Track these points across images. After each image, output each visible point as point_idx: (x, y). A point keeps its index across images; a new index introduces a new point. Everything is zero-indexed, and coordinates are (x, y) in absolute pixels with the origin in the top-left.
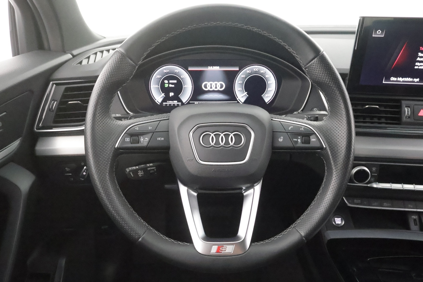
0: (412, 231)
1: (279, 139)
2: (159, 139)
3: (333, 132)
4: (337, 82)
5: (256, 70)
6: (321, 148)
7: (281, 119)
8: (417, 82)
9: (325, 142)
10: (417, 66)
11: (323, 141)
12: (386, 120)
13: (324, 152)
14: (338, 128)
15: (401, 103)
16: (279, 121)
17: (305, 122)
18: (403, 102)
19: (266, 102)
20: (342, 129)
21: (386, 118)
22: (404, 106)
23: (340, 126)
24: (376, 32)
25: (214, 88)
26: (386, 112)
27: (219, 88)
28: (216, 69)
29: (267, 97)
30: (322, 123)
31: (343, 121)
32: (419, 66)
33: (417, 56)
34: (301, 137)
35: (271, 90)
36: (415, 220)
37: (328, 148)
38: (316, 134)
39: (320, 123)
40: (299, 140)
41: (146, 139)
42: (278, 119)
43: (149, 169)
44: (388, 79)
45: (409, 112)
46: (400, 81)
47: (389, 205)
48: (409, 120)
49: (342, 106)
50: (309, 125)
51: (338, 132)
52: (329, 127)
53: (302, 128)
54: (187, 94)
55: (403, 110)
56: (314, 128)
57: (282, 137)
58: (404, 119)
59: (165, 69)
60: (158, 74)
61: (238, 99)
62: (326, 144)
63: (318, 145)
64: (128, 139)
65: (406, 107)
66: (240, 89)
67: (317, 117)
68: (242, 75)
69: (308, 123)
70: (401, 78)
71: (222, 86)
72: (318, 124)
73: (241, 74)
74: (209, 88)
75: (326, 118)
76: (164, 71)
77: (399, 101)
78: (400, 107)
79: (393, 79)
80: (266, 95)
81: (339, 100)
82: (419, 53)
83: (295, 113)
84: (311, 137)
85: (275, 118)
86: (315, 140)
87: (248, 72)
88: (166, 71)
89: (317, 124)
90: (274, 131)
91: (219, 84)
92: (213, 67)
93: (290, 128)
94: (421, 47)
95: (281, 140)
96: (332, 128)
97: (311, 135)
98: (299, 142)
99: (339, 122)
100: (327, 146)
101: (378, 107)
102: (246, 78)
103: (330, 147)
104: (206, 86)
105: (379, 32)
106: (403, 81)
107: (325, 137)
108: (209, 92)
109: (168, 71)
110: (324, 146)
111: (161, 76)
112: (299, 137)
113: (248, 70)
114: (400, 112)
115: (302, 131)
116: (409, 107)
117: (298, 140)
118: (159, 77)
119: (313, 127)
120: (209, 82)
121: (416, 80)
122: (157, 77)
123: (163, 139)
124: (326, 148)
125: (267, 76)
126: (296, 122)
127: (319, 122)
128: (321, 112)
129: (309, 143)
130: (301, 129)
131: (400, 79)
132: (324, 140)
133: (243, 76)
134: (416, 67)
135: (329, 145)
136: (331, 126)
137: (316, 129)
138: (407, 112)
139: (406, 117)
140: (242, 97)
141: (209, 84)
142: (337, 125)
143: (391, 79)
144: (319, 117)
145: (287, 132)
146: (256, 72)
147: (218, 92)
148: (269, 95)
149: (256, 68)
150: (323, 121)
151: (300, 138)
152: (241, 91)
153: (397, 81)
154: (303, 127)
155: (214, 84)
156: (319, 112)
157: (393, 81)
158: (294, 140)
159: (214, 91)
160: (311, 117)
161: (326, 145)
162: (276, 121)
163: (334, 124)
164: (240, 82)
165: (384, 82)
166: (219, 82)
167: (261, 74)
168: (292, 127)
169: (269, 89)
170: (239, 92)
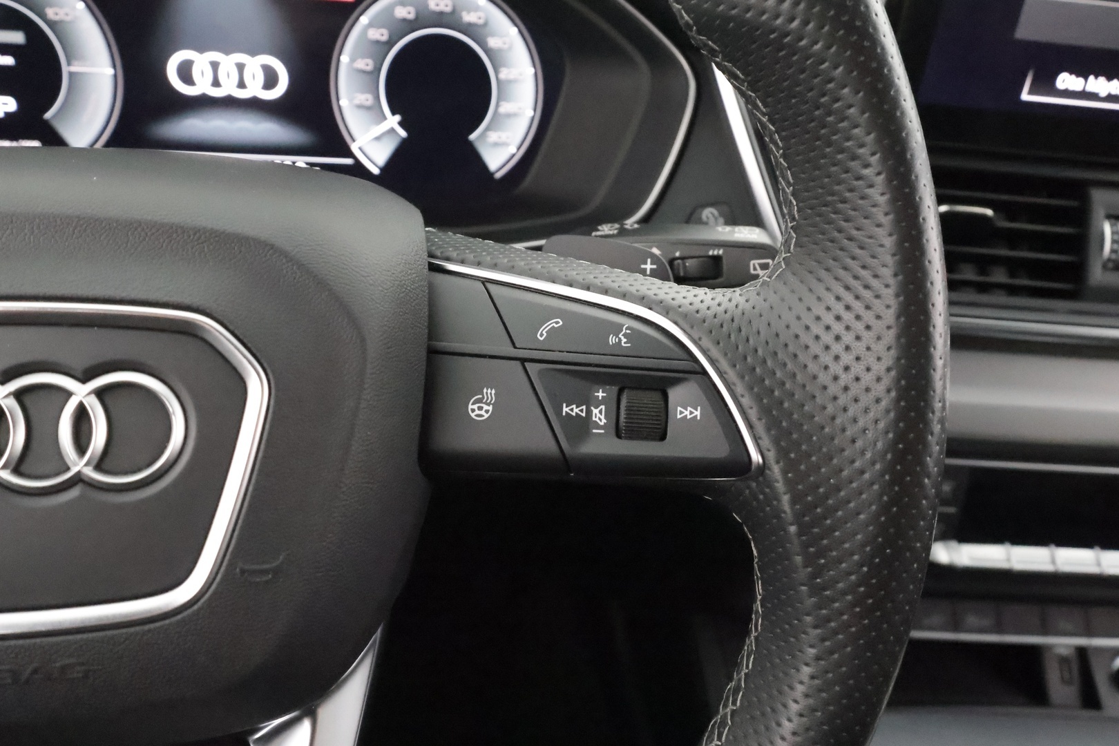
1: (470, 407)
3: (813, 367)
4: (858, 23)
5: (438, 8)
6: (739, 466)
7: (494, 267)
9: (760, 427)
11: (750, 427)
12: (1012, 275)
13: (749, 487)
14: (848, 338)
15: (1085, 198)
16: (485, 281)
17: (644, 290)
18: (1097, 196)
19: (493, 168)
20: (868, 349)
21: (1014, 267)
22: (1098, 211)
23: (859, 327)
25: (228, 88)
26: (1013, 239)
27: (255, 89)
29: (496, 145)
30: (742, 300)
31: (878, 297)
34: (615, 389)
35: (516, 115)
37: (776, 471)
38: (705, 373)
39: (734, 303)
40: (595, 411)
42: (479, 264)
44: (1045, 83)
46: (1093, 96)
47: (986, 622)
48: (1113, 279)
49: (879, 196)
50: (666, 311)
51: (847, 368)
52: (788, 327)
53: (617, 329)
54: (91, 109)
55: (1094, 235)
56: (696, 337)
57: (490, 393)
58: (1097, 275)
61: (354, 148)
62: (766, 442)
63: (716, 449)
65: (1109, 217)
66: (366, 99)
67: (717, 259)
68: (371, 25)
69: (662, 296)
70: (1102, 79)
71: (270, 80)
72: (722, 309)
73: (364, 20)
74: (202, 86)
75: (764, 267)
77: (1079, 191)
78: (1080, 218)
79: (1066, 81)
80: (493, 136)
81: (861, 151)
83: (606, 229)
84: (675, 394)
85: (463, 262)
86: (698, 413)
87: (400, 12)
89: (715, 309)
90: (443, 345)
91: (255, 65)
93: (542, 334)
95: (480, 410)
96: (806, 338)
97: (675, 382)
98: (599, 427)
99: (848, 298)
100: (771, 455)
101: (989, 212)
102: (390, 44)
103: (789, 466)
104: (185, 73)
106: (1110, 98)
107: (758, 399)
108: (204, 103)
110: (756, 457)
112: (600, 394)
113: (402, 2)
114: (1079, 243)
115: (617, 352)
117: (589, 412)
119: (687, 327)
120: (201, 49)
124: (763, 469)
125: (493, 42)
126: (588, 289)
127: (729, 292)
128: (737, 229)
129: (663, 437)
130: (612, 340)
131: (1099, 84)
132: (754, 418)
133: (374, 33)
135: (782, 454)
136: (797, 328)
137: (706, 342)
138: (1113, 242)
139: (1105, 267)
140: (378, 138)
141: (201, 62)
142: (838, 318)
143: (1059, 84)
144: (724, 261)
145: (523, 361)
146: (440, 18)
147: (254, 105)
148: (503, 135)
150: (750, 288)
151: (604, 401)
152: (368, 108)
153: (1084, 95)
154: (628, 322)
155: (228, 62)
156: (728, 229)
157: (1067, 94)
158: (565, 409)
159: (229, 103)
160: (683, 258)
161: (766, 453)
162: (467, 282)
163: (819, 310)
164: (361, 63)
165: (1025, 96)
166: (253, 53)
167: (467, 29)
168: (556, 323)
169: (505, 108)
170: (362, 113)
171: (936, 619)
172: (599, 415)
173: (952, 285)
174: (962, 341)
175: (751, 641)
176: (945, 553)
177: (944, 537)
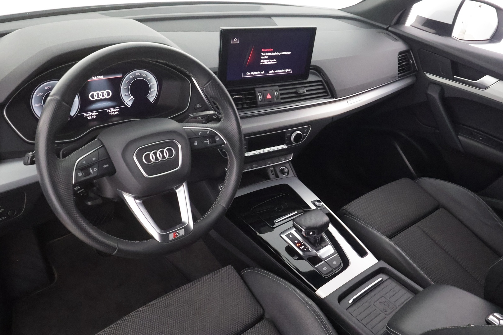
0: (272, 180)
1: (195, 144)
2: (105, 166)
5: (139, 74)
6: (224, 144)
8: (263, 74)
10: (262, 62)
15: (255, 90)
16: (190, 129)
18: (256, 90)
19: (151, 101)
21: (247, 104)
22: (257, 92)
24: (233, 40)
25: (101, 97)
26: (246, 99)
27: (106, 96)
28: (100, 78)
29: (151, 97)
30: (219, 125)
32: (263, 63)
33: (261, 56)
34: (209, 138)
35: (154, 91)
36: (272, 171)
37: (228, 144)
38: (218, 134)
41: (95, 169)
42: (188, 127)
43: (78, 192)
44: (245, 74)
45: (261, 97)
46: (252, 75)
47: (256, 165)
48: (262, 103)
53: (207, 131)
54: (75, 107)
55: (257, 96)
56: (216, 130)
57: (196, 142)
58: (259, 103)
59: (46, 85)
60: (39, 92)
61: (125, 103)
62: (226, 140)
63: (221, 142)
64: (80, 174)
65: (259, 93)
66: (126, 94)
68: (126, 80)
71: (108, 94)
74: (96, 98)
76: (45, 87)
77: (253, 89)
78: (254, 94)
79: (248, 73)
80: (151, 96)
82: (262, 54)
84: (215, 137)
86: (218, 139)
87: (131, 77)
88: (47, 88)
89: (217, 126)
90: (190, 137)
91: (105, 92)
92: (97, 77)
93: (200, 134)
94: (263, 49)
100: (227, 142)
101: (241, 96)
102: (130, 83)
104: (92, 97)
105: (235, 40)
106: (255, 75)
108: (96, 101)
109: (50, 87)
110: (225, 142)
111: (43, 94)
113: (131, 75)
114: (255, 98)
115: (208, 134)
116: (260, 93)
118: (40, 94)
120: (95, 92)
121: (262, 73)
122: (38, 95)
123: (107, 165)
125: (148, 79)
129: (215, 142)
131: (253, 73)
132: (224, 138)
133: (127, 82)
134: (261, 64)
138: (260, 97)
139: (260, 101)
140: (129, 101)
141: (95, 94)
143: (247, 74)
145: (198, 137)
146: (139, 76)
147: (106, 100)
148: (152, 95)
149: (138, 72)
151: (208, 140)
152: (127, 95)
153: (251, 75)
155: (100, 93)
157: (248, 75)
158: (205, 142)
159: (101, 100)
164: (125, 88)
165: (242, 77)
166: (105, 90)
167: (144, 77)
168: (201, 132)
169: (152, 90)
170: (126, 97)
171: (249, 167)
172: (208, 142)
173: (238, 109)
174: (242, 118)
175: (229, 163)
176: (247, 155)
177: (246, 152)
